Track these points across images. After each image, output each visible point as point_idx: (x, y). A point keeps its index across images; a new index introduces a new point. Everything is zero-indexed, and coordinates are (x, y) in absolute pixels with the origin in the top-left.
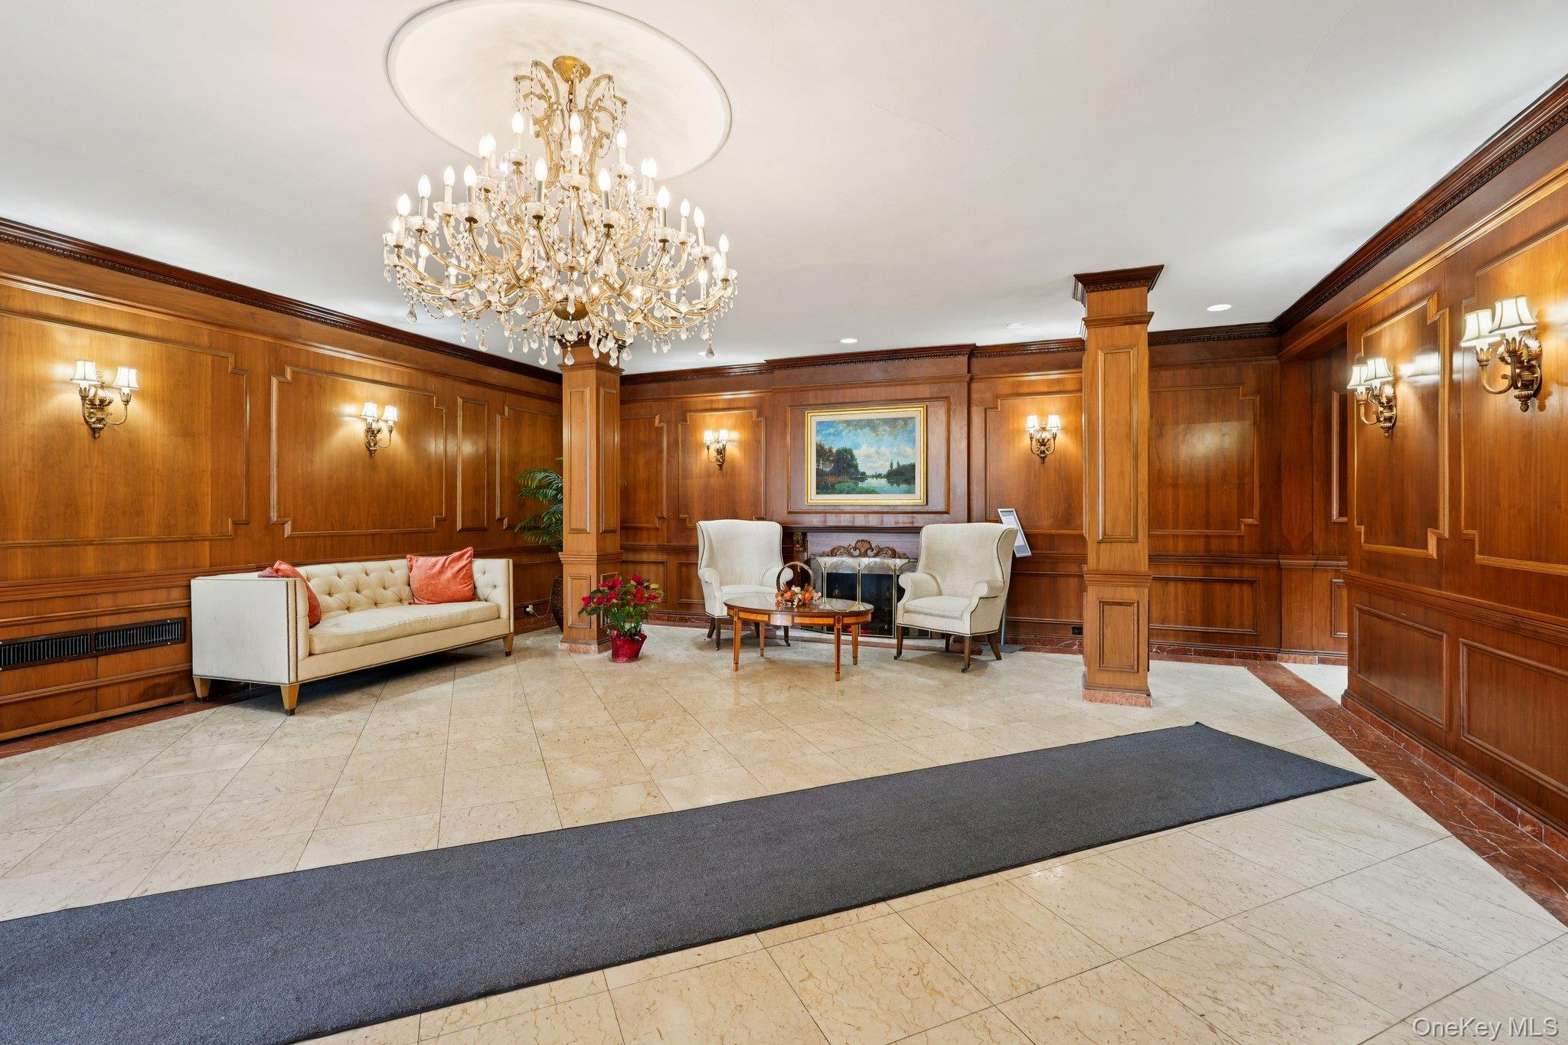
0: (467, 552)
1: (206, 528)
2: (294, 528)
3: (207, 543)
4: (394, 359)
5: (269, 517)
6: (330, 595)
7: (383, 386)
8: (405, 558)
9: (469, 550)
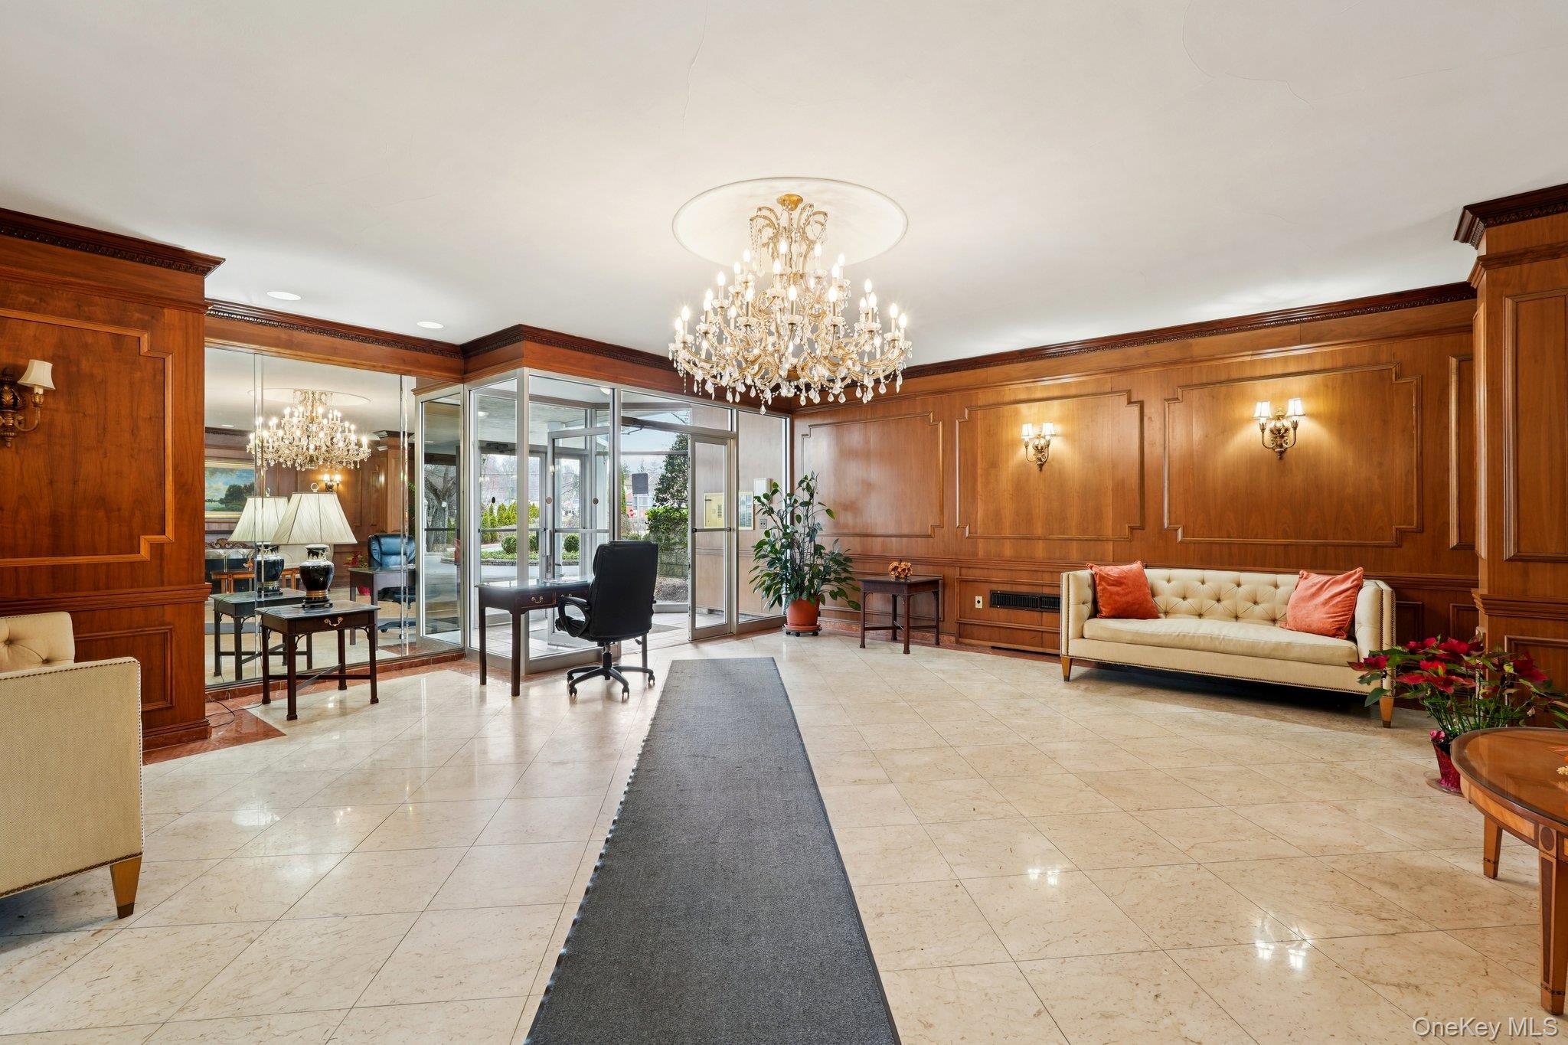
0: (1355, 573)
1: (1108, 532)
2: (1184, 535)
3: (1111, 543)
4: (1319, 341)
5: (1163, 524)
6: (1184, 598)
7: (1298, 377)
8: (1298, 573)
9: (1359, 570)
